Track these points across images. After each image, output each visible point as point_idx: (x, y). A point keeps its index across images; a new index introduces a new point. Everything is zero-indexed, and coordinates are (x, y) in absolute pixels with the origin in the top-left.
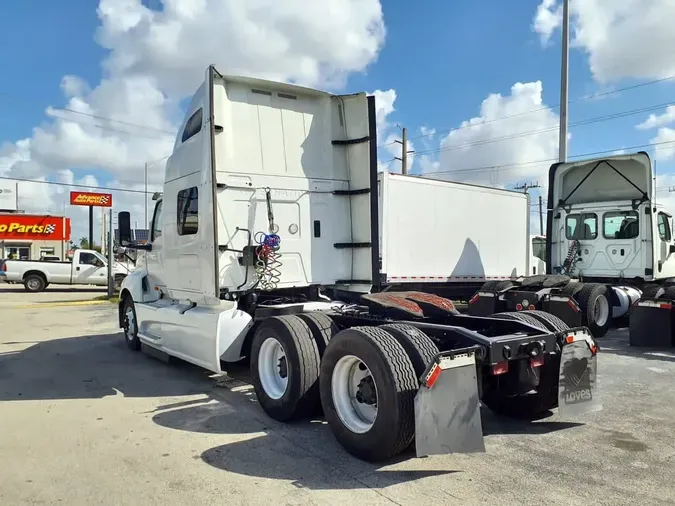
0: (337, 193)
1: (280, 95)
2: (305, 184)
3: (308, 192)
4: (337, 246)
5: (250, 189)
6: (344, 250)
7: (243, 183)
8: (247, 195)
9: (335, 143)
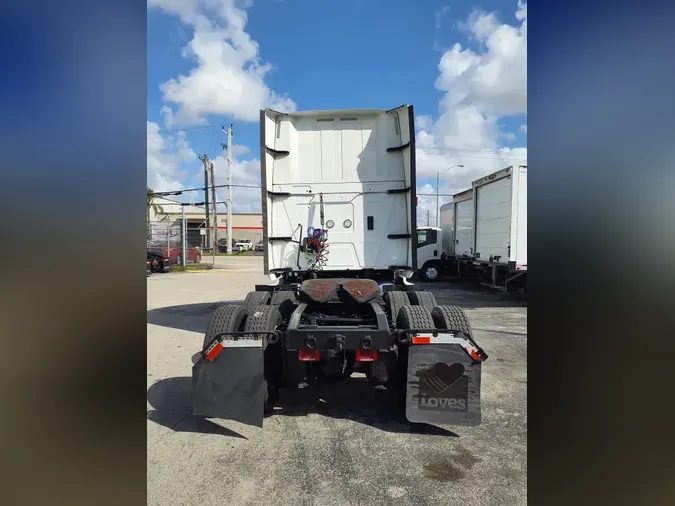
0: (391, 192)
1: (341, 119)
2: (359, 188)
3: (361, 194)
4: (391, 237)
5: (310, 194)
6: (399, 240)
7: (304, 191)
8: (307, 200)
9: (390, 150)
